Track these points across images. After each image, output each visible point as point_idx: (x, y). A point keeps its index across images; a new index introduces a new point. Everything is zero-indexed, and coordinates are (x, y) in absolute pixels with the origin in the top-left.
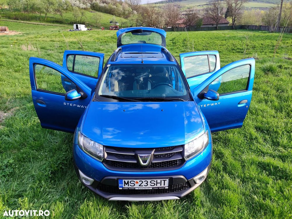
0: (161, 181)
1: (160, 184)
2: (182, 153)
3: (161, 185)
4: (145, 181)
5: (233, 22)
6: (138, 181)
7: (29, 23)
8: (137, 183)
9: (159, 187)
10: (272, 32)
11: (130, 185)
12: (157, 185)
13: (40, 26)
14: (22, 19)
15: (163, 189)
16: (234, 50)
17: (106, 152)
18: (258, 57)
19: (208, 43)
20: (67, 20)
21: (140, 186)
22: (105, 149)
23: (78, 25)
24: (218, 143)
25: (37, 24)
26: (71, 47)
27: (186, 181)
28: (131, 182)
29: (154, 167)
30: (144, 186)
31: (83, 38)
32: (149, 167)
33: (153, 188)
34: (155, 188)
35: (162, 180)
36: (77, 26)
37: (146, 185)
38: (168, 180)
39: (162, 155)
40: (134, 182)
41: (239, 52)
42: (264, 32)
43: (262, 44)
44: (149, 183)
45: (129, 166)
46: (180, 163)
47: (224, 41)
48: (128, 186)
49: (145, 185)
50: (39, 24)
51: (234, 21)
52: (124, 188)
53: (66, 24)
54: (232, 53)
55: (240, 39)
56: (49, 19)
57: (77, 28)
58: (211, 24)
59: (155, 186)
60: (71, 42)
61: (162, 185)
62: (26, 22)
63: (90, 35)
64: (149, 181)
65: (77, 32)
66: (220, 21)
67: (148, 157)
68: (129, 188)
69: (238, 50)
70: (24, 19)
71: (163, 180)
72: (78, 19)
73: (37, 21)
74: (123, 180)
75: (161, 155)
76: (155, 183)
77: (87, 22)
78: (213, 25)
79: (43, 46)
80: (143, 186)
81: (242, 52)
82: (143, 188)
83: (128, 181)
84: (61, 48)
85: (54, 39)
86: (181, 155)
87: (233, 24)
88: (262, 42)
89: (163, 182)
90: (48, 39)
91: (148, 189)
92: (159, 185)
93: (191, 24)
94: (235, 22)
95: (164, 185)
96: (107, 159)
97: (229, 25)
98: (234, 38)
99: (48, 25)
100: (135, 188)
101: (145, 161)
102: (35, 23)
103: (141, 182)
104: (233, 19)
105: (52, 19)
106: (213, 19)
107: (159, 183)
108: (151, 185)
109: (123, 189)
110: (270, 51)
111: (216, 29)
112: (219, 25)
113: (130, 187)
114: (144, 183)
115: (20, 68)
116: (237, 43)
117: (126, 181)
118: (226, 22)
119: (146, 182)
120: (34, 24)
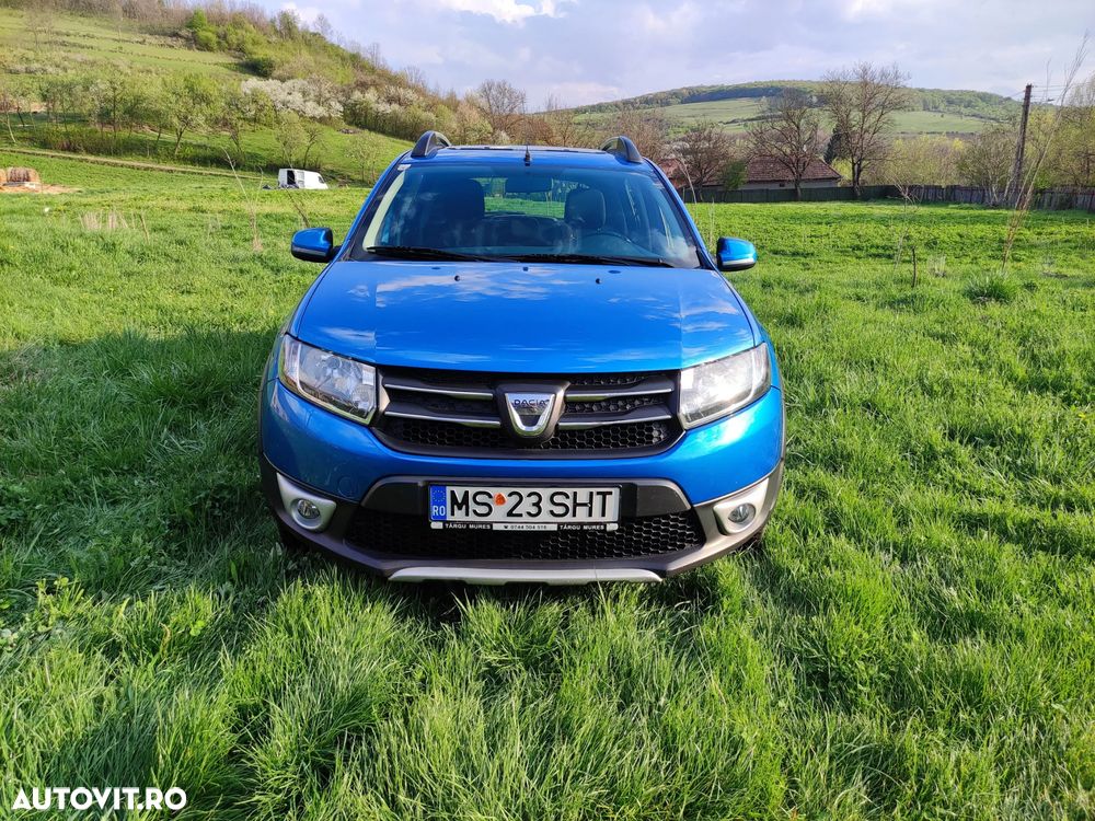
0: (591, 494)
1: (586, 509)
2: (670, 401)
3: (590, 515)
4: (529, 495)
5: (854, 173)
6: (504, 492)
7: (116, 165)
8: (501, 500)
9: (582, 524)
10: (995, 206)
11: (475, 512)
12: (574, 515)
13: (155, 173)
14: (89, 151)
15: (600, 531)
16: (859, 248)
17: (386, 388)
18: (948, 269)
19: (766, 231)
20: (254, 156)
21: (510, 514)
22: (381, 377)
23: (296, 172)
24: (808, 465)
25: (147, 169)
26: (267, 229)
27: (689, 507)
28: (479, 498)
29: (564, 446)
30: (526, 518)
31: (310, 206)
32: (547, 446)
33: (559, 524)
34: (569, 524)
35: (595, 490)
36: (291, 175)
37: (534, 510)
38: (615, 491)
39: (597, 402)
40: (490, 496)
41: (879, 256)
42: (968, 205)
43: (961, 236)
44: (546, 505)
45: (470, 440)
46: (662, 437)
47: (824, 225)
48: (467, 514)
49: (529, 514)
50: (152, 169)
51: (860, 171)
52: (449, 522)
53: (251, 169)
54: (854, 260)
55: (883, 221)
56: (189, 151)
57: (291, 179)
58: (775, 181)
59: (568, 518)
60: (267, 216)
61: (596, 517)
62: (105, 160)
63: (336, 198)
64: (546, 493)
65: (292, 190)
66: (809, 174)
67: (542, 405)
68: (468, 523)
69: (873, 251)
70: (99, 148)
71: (598, 493)
72: (297, 154)
73: (145, 156)
74: (449, 489)
75: (592, 402)
76: (569, 503)
77: (329, 167)
78: (782, 182)
79: (162, 222)
80: (521, 515)
81: (890, 257)
82: (523, 524)
83: (467, 493)
84: (229, 231)
85: (205, 204)
86: (669, 408)
87: (855, 181)
88: (962, 229)
89: (597, 500)
90: (183, 205)
91: (541, 528)
92: (582, 515)
93: (705, 179)
94: (864, 176)
95: (603, 515)
96: (387, 413)
97: (839, 185)
98: (860, 218)
99: (184, 172)
100: (491, 524)
101: (531, 420)
102: (136, 164)
103: (515, 499)
104: (854, 164)
105: (201, 152)
106: (785, 162)
107: (585, 505)
108: (552, 512)
109: (444, 526)
110: (990, 253)
111: (793, 196)
112: (802, 185)
113: (472, 518)
114: (527, 506)
115: (74, 273)
116: (871, 231)
117: (459, 492)
118: (829, 174)
119: (534, 499)
120: (133, 167)
